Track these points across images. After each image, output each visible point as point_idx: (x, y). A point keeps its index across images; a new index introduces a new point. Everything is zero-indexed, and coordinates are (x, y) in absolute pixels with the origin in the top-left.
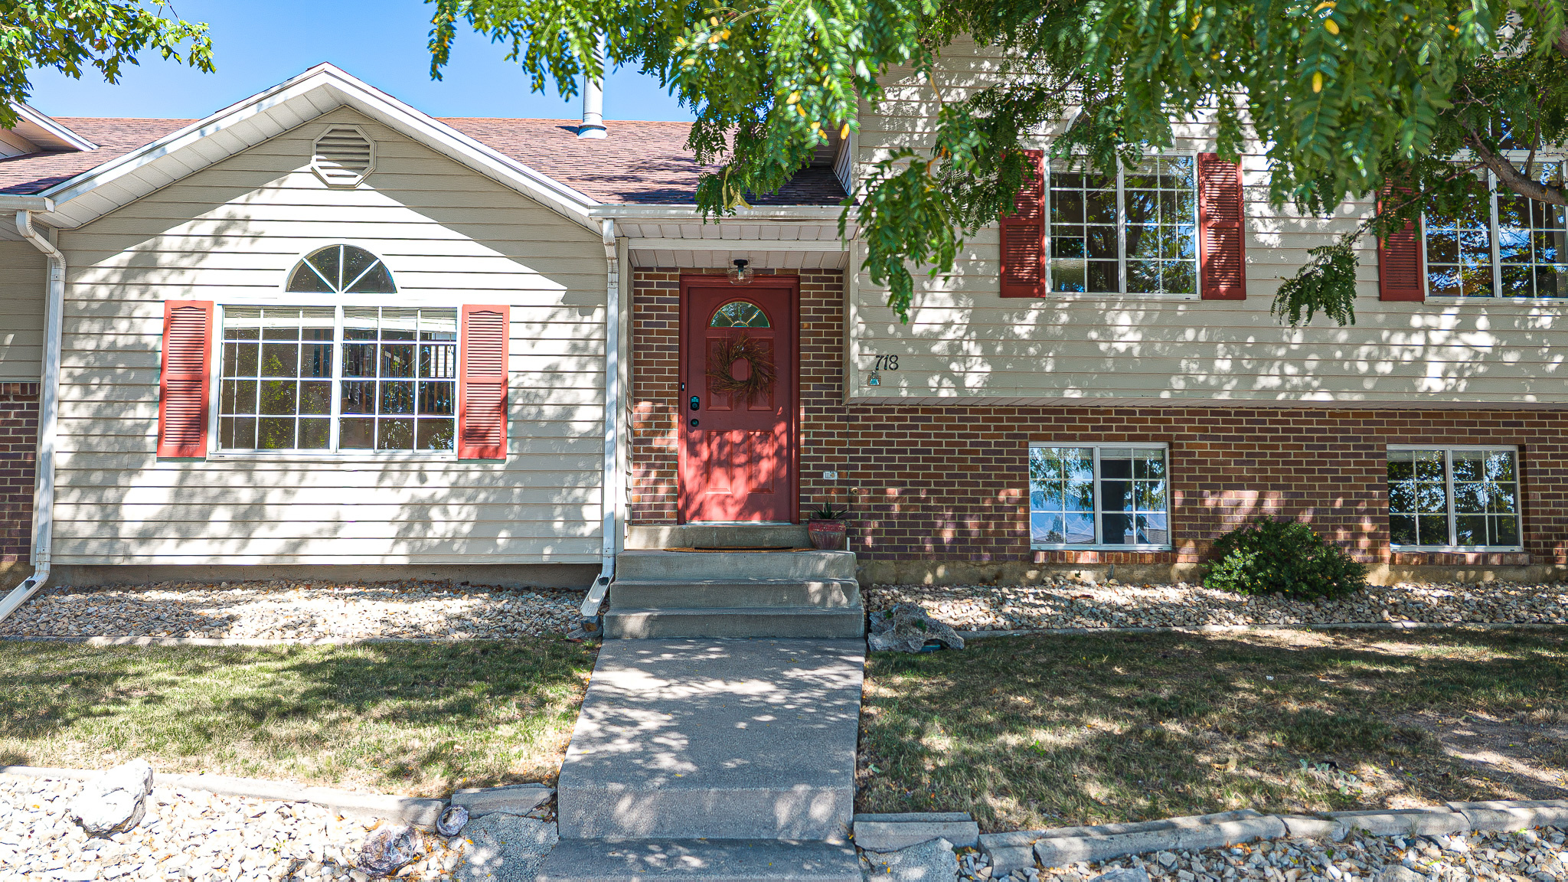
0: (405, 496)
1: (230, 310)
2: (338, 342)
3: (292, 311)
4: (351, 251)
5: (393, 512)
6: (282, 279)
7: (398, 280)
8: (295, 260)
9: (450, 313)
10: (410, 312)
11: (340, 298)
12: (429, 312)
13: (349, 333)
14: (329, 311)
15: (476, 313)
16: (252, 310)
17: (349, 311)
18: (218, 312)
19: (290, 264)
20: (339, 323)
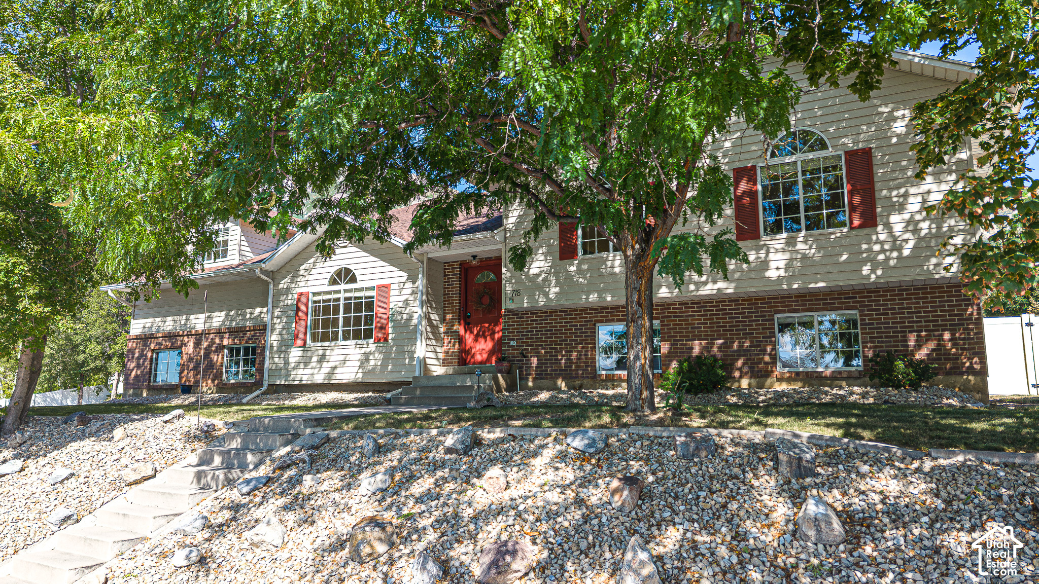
0: (363, 351)
1: (314, 294)
2: (342, 302)
3: (329, 293)
4: (346, 269)
5: (359, 357)
6: (326, 281)
7: (358, 278)
8: (330, 275)
9: (372, 288)
10: (361, 289)
11: (342, 287)
12: (368, 289)
13: (346, 299)
14: (339, 292)
15: (380, 287)
16: (319, 294)
17: (346, 291)
18: (311, 295)
19: (329, 275)
20: (342, 296)
